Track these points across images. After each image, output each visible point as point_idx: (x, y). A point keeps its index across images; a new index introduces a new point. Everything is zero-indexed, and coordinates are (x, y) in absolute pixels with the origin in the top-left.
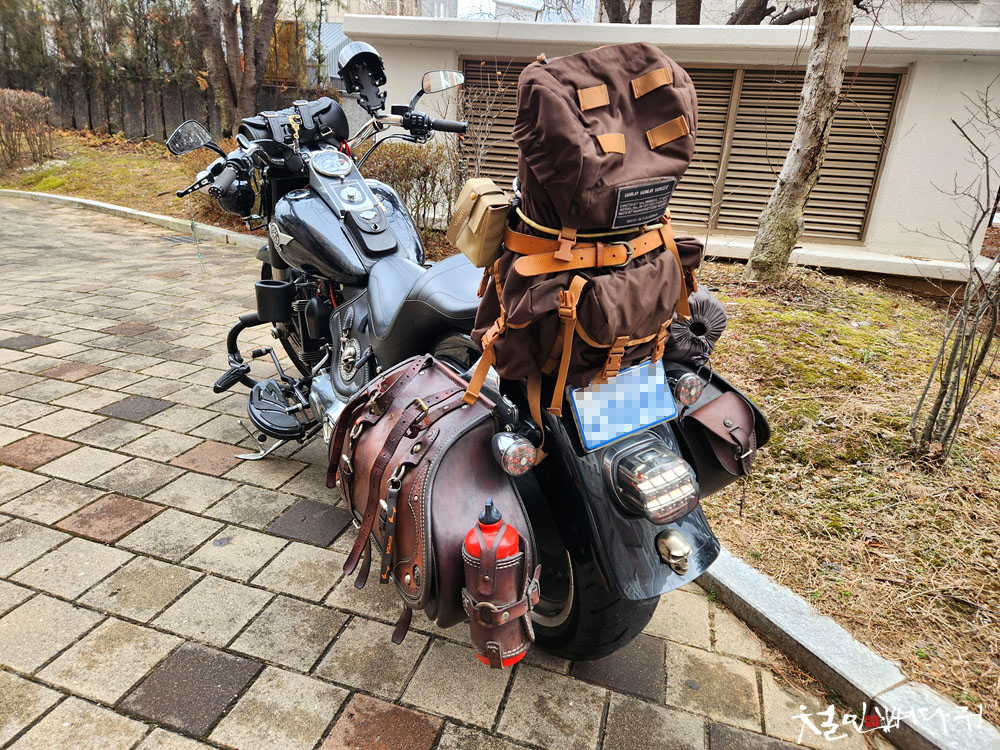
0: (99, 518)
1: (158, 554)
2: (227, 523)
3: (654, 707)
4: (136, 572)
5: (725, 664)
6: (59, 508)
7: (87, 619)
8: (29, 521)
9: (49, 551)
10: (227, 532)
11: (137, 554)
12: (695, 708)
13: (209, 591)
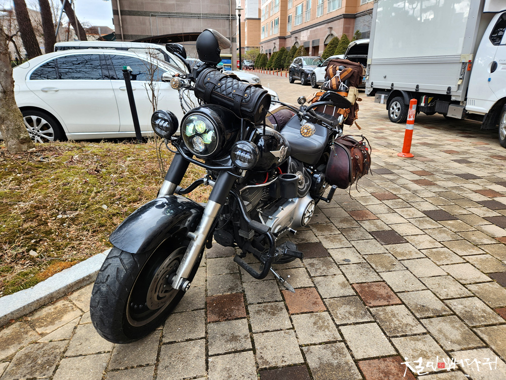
1: (371, 269)
2: (338, 266)
4: (383, 267)
6: (396, 312)
7: (406, 263)
8: (412, 312)
9: (408, 291)
11: (377, 273)
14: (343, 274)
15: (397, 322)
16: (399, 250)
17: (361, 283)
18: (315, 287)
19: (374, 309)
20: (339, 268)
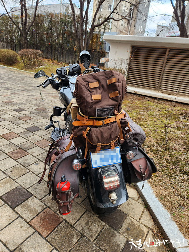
0: (16, 154)
1: (23, 164)
2: (39, 160)
3: (115, 232)
4: (17, 168)
5: (140, 226)
6: (9, 150)
7: (4, 176)
8: (3, 152)
9: (3, 159)
10: (38, 162)
11: (19, 163)
12: (126, 235)
13: (29, 175)
14: (35, 157)
17: (25, 156)
18: (43, 148)
19: (17, 148)
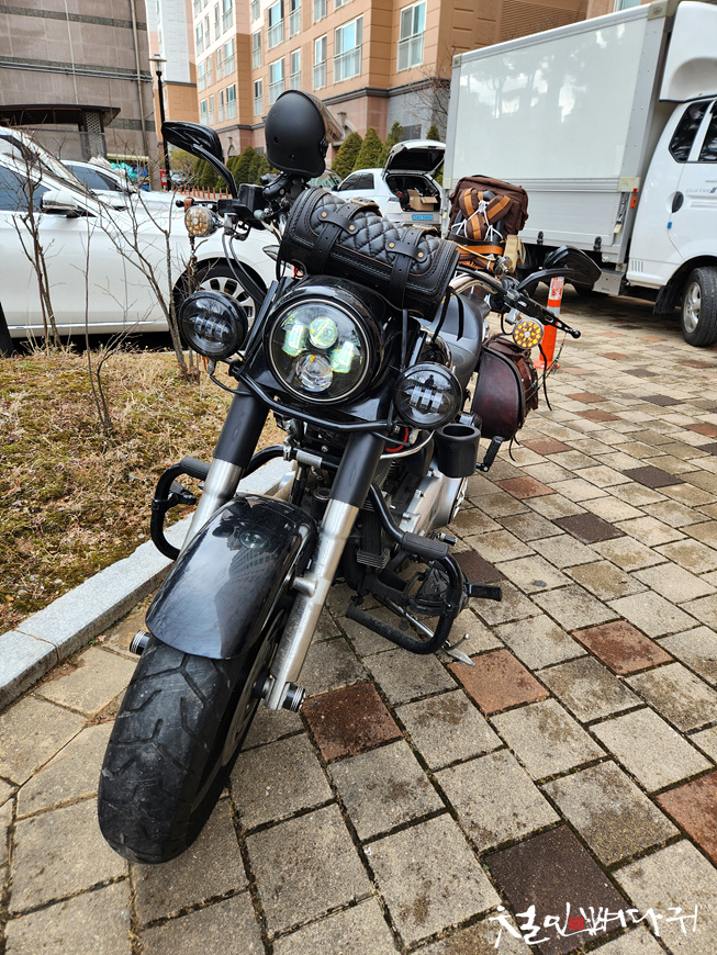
2: (528, 596)
8: (698, 676)
10: (533, 589)
11: (603, 602)
14: (545, 613)
15: (684, 700)
16: (618, 552)
17: (586, 628)
18: (507, 647)
19: (633, 678)
20: (532, 600)
